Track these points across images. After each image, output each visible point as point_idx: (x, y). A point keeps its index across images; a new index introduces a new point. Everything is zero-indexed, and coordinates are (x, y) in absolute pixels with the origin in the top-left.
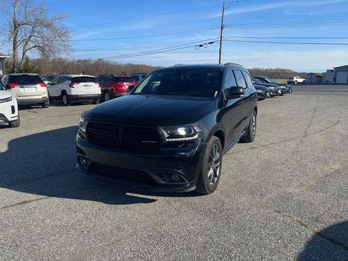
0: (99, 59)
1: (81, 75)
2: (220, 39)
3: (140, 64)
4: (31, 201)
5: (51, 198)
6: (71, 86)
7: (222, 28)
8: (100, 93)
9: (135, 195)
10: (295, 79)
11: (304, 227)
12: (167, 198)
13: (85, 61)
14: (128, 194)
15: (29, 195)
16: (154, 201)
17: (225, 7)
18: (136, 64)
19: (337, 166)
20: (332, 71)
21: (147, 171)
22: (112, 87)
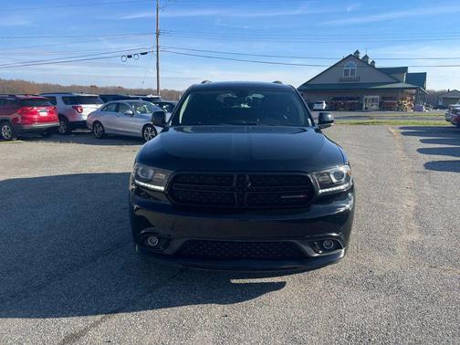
2: (155, 49)
7: (158, 34)
21: (295, 241)
22: (16, 115)
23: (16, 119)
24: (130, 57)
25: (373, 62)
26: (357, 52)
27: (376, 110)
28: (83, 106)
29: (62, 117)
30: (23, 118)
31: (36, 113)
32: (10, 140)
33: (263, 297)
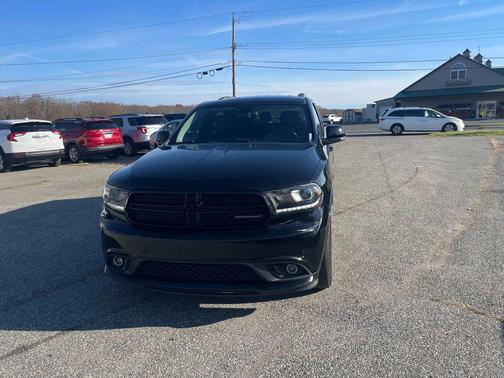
0: (34, 96)
1: (27, 120)
2: (231, 64)
3: (104, 101)
4: (33, 346)
5: (71, 333)
6: (11, 138)
7: (234, 48)
8: (63, 147)
9: (216, 306)
10: (330, 118)
11: (483, 317)
12: (269, 303)
13: (9, 99)
14: (202, 306)
15: (24, 333)
16: (251, 311)
17: (236, 19)
18: (98, 102)
19: (459, 227)
20: (373, 106)
21: (249, 264)
22: (82, 138)
23: (82, 142)
24: (205, 73)
25: (489, 62)
26: (467, 51)
27: (493, 118)
28: (147, 126)
29: (127, 139)
30: (89, 141)
31: (100, 135)
32: (77, 162)
33: (223, 323)
